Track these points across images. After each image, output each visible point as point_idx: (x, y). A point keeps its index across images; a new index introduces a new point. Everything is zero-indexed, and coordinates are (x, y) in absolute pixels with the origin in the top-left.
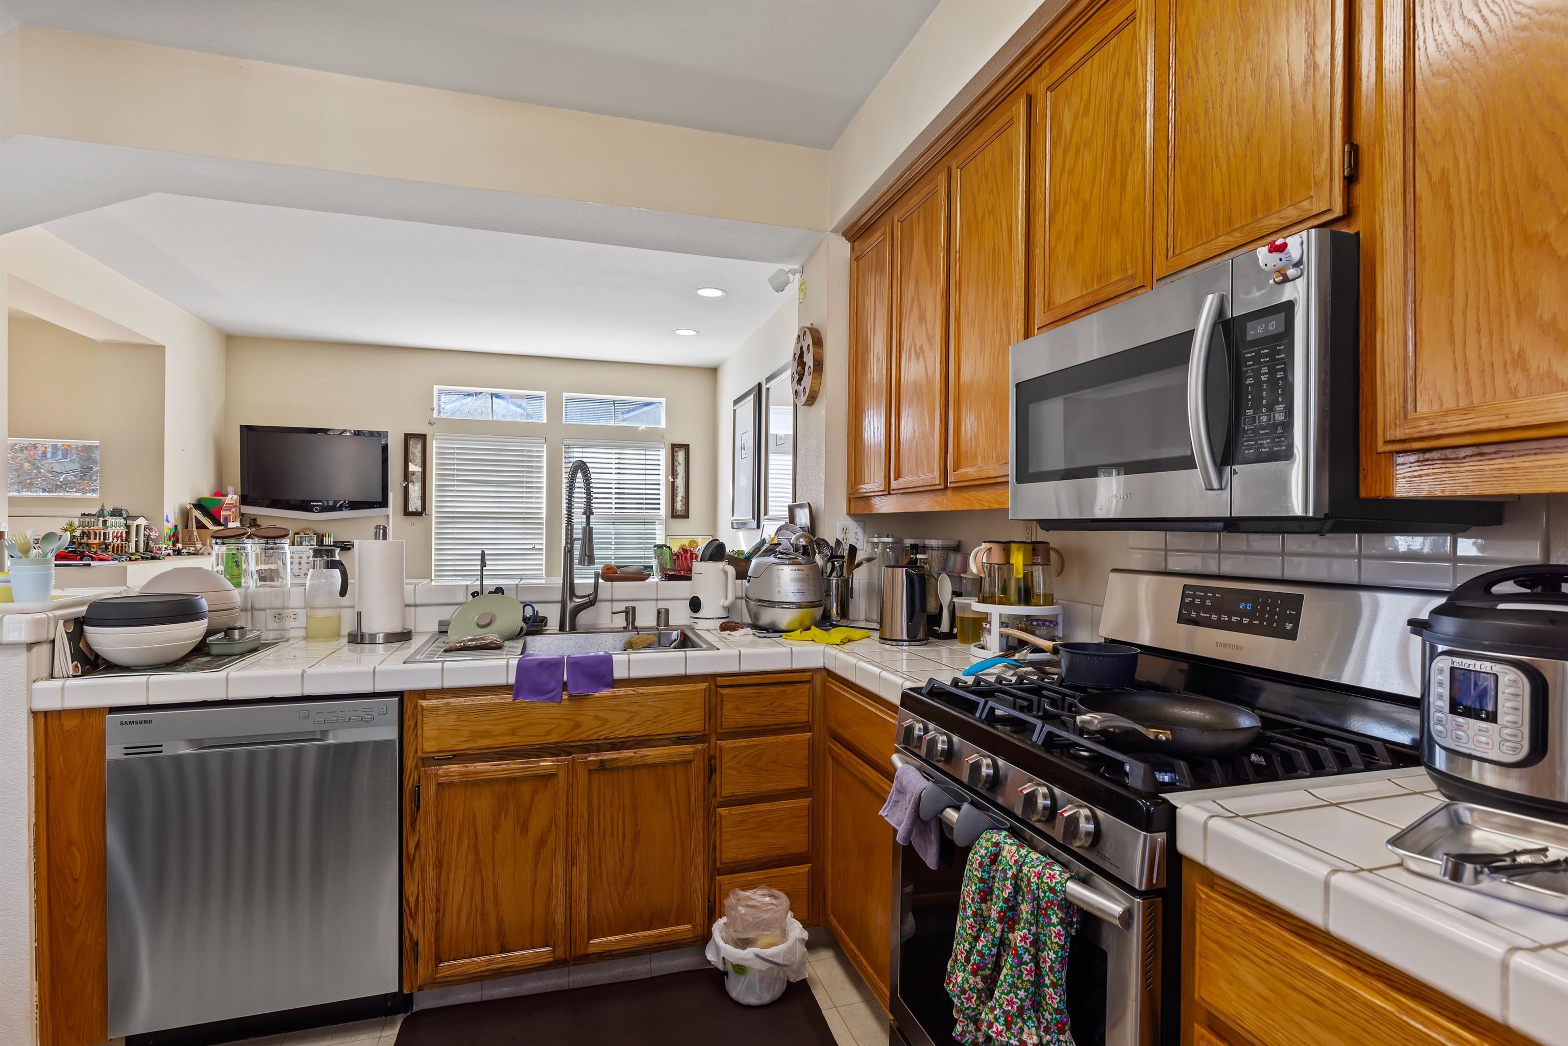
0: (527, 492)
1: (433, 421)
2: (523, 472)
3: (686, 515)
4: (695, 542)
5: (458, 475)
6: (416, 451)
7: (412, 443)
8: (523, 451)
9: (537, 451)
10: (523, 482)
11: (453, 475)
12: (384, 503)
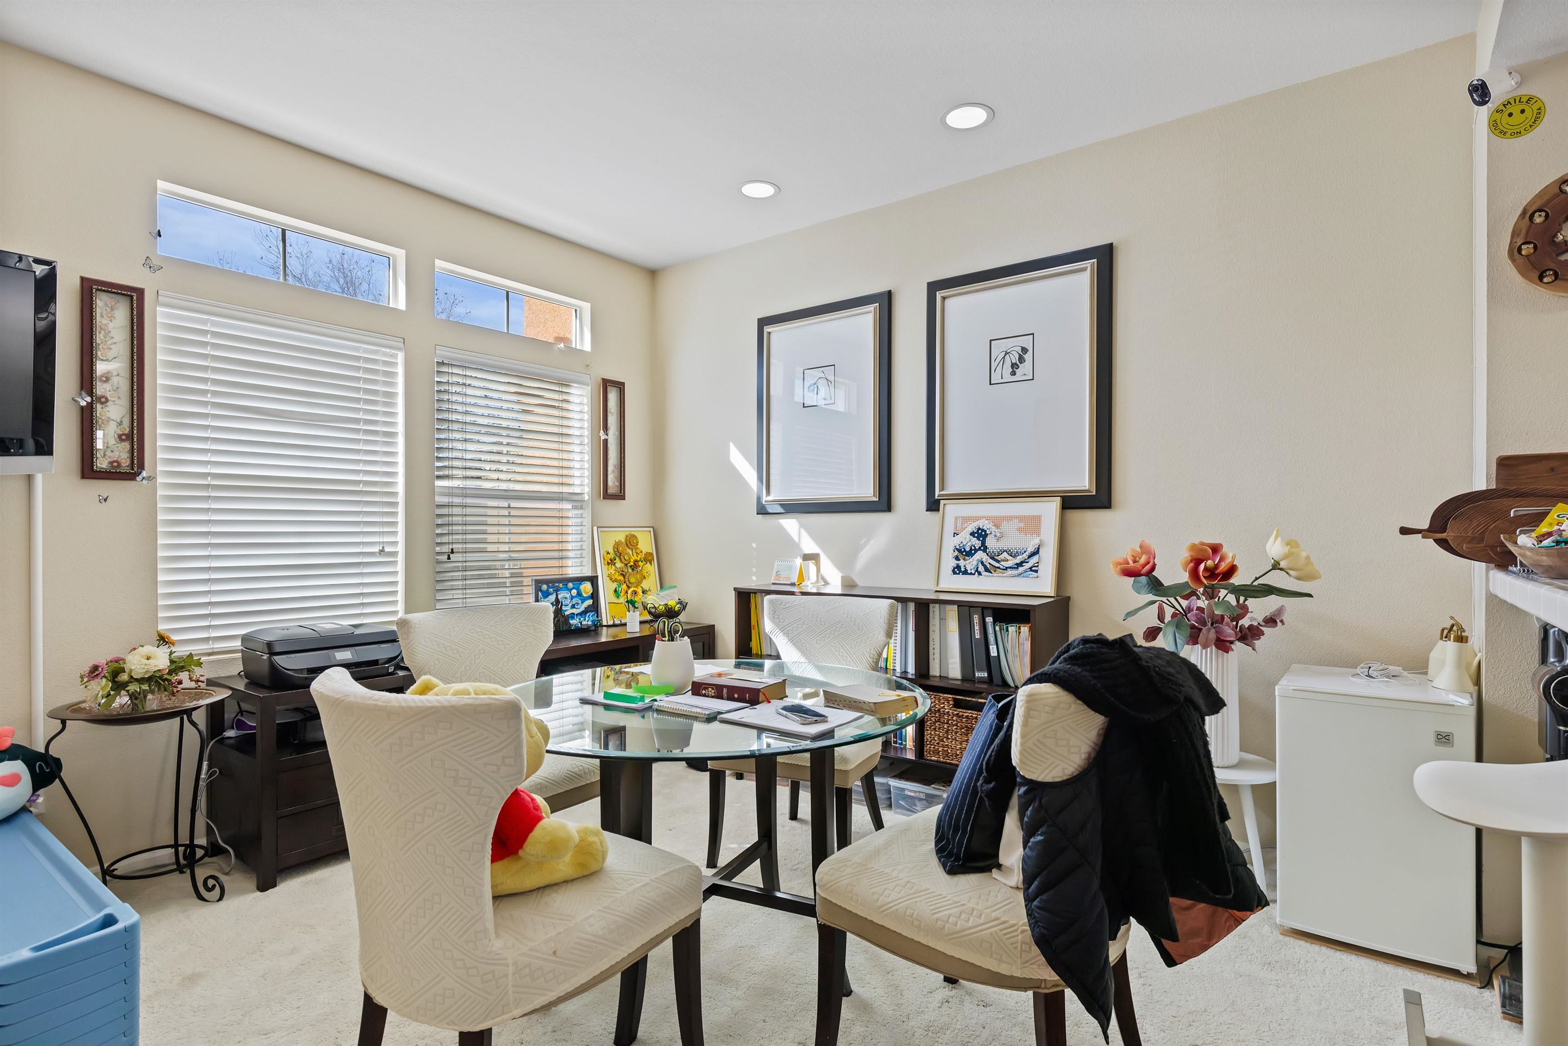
0: (366, 442)
1: (155, 262)
2: (357, 400)
3: (620, 496)
4: (634, 536)
5: (215, 393)
6: (111, 326)
7: (101, 302)
8: (357, 358)
9: (386, 363)
10: (357, 421)
11: (204, 392)
12: (44, 448)
